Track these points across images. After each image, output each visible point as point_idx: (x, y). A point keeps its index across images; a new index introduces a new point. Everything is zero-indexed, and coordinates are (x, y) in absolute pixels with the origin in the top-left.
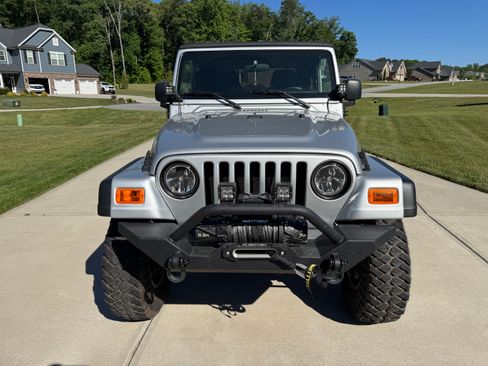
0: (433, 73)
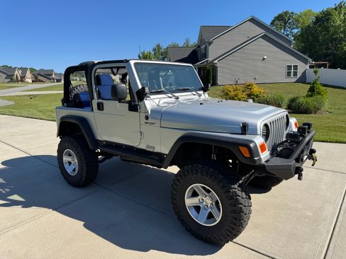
0: (50, 77)
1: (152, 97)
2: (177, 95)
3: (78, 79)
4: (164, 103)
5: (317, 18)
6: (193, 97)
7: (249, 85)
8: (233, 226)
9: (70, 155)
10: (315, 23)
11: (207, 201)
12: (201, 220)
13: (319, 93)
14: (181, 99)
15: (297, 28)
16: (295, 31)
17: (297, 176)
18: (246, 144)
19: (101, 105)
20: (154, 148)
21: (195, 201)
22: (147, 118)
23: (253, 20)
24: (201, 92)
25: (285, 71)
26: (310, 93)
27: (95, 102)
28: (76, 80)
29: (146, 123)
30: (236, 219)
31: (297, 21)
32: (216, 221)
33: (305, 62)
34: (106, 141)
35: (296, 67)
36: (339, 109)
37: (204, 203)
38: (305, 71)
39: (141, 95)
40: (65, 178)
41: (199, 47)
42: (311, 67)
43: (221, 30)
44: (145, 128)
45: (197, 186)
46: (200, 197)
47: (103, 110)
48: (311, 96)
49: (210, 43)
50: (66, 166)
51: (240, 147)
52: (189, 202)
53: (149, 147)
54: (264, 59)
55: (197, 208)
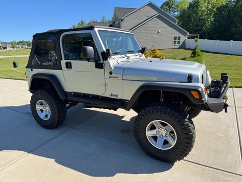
1: (113, 57)
2: (128, 55)
3: (20, 46)
4: (121, 61)
5: (190, 4)
6: (136, 57)
7: (154, 50)
8: (185, 148)
9: (42, 104)
10: (189, 8)
11: (162, 132)
12: (158, 146)
13: (199, 55)
14: (131, 58)
15: (178, 11)
16: (176, 13)
17: (224, 110)
18: (196, 90)
19: (69, 65)
20: (117, 96)
21: (153, 133)
22: (111, 73)
23: (151, 5)
24: (141, 54)
25: (172, 41)
26: (193, 55)
27: (63, 62)
28: (19, 47)
29: (110, 77)
30: (188, 143)
31: (177, 6)
32: (171, 146)
33: (185, 34)
34: (74, 92)
35: (179, 38)
36: (210, 65)
37: (160, 134)
38: (185, 41)
39: (106, 55)
40: (38, 123)
41: (114, 22)
42: (189, 38)
43: (130, 11)
44: (109, 81)
45: (156, 122)
46: (157, 130)
47: (71, 68)
48: (194, 57)
49: (122, 20)
50: (39, 113)
51: (192, 92)
52: (149, 134)
53: (112, 95)
54: (159, 32)
55: (155, 138)
